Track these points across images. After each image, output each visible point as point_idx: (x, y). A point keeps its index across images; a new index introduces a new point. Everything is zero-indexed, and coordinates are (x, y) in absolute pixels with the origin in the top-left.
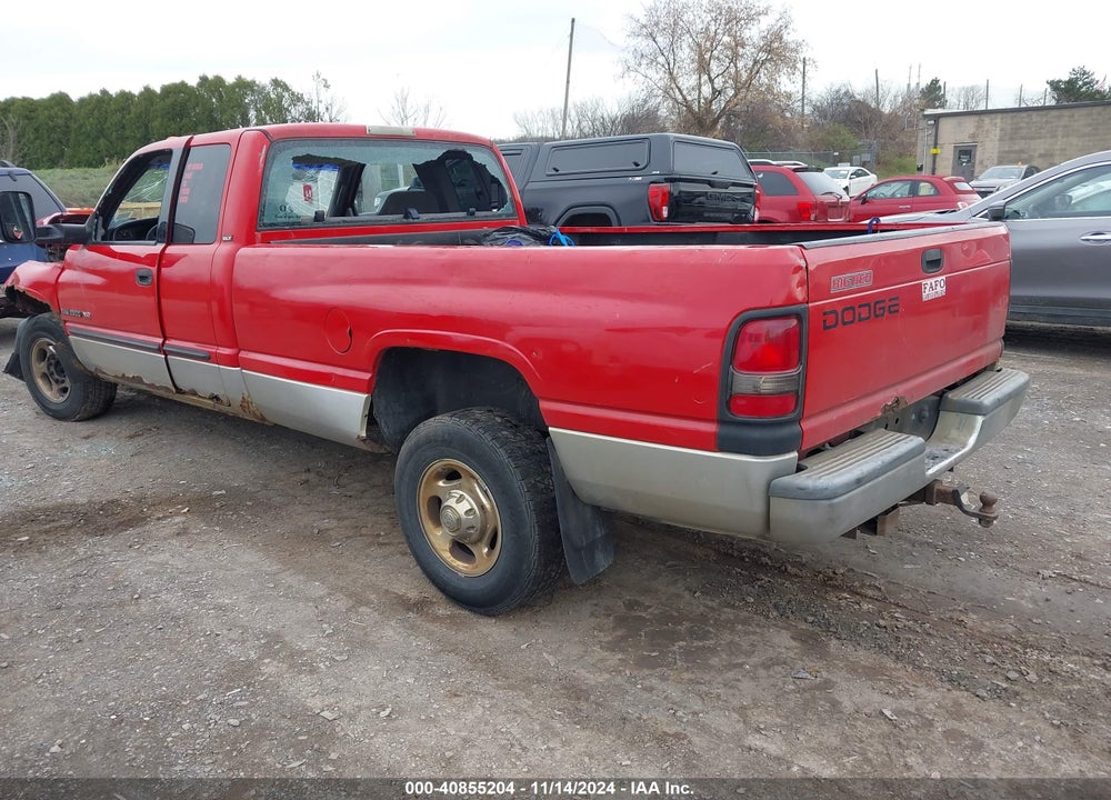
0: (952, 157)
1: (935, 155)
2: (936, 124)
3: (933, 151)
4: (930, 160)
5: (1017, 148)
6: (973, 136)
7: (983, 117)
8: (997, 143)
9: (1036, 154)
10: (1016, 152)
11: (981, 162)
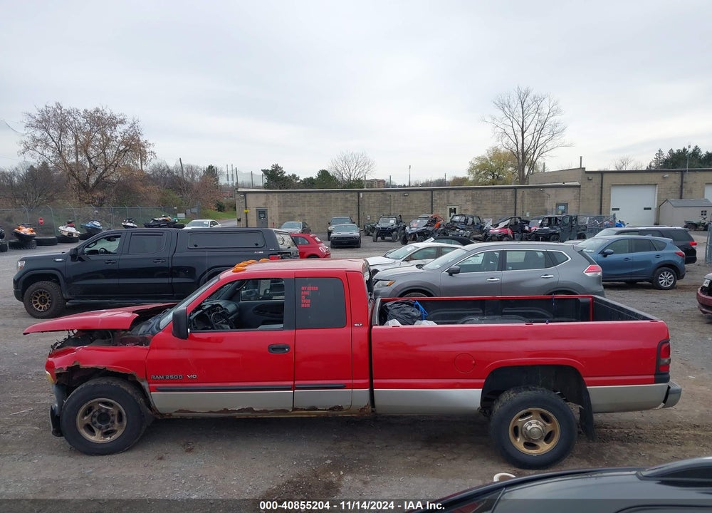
0: (255, 214)
1: (246, 213)
2: (245, 197)
3: (245, 211)
4: (244, 216)
5: (287, 211)
6: (265, 204)
7: (269, 194)
8: (277, 208)
9: (297, 215)
10: (287, 213)
11: (271, 218)
